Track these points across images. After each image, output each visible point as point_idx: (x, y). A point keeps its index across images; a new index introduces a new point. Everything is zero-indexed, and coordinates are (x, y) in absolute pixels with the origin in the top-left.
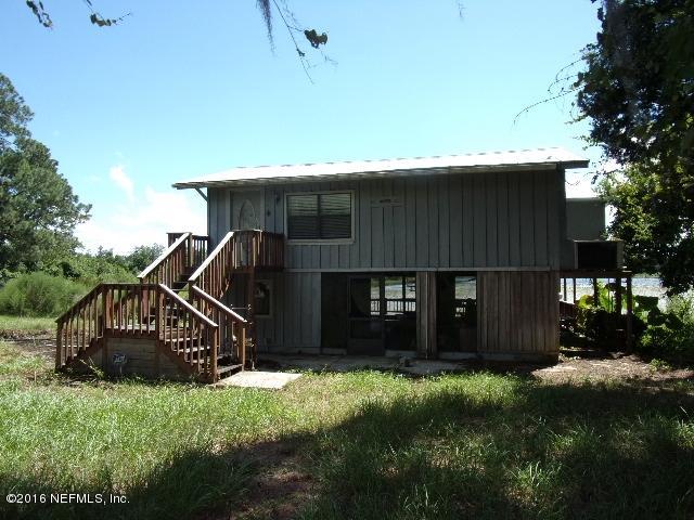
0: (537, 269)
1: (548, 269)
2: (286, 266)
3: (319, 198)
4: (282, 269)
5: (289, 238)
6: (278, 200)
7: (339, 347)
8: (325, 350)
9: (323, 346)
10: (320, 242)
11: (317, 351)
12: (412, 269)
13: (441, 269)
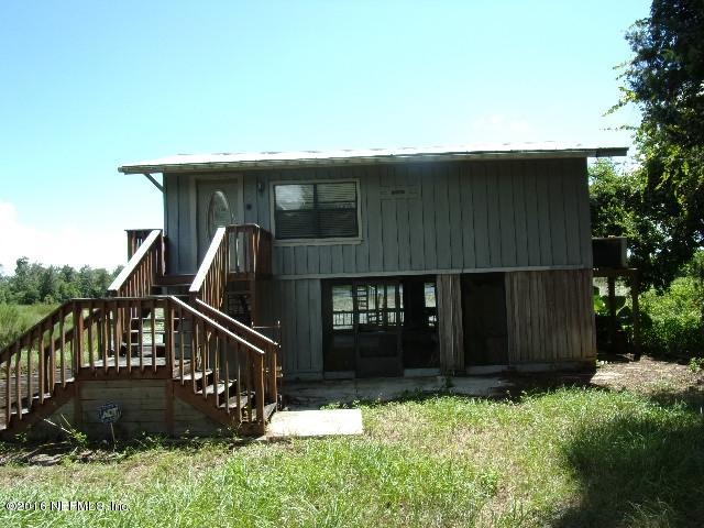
0: (570, 267)
1: (582, 267)
2: (274, 272)
3: (315, 188)
4: (270, 277)
5: (278, 238)
6: (262, 191)
7: (346, 369)
8: (329, 375)
9: (325, 369)
10: (317, 242)
11: (319, 376)
12: (433, 272)
13: (466, 271)
